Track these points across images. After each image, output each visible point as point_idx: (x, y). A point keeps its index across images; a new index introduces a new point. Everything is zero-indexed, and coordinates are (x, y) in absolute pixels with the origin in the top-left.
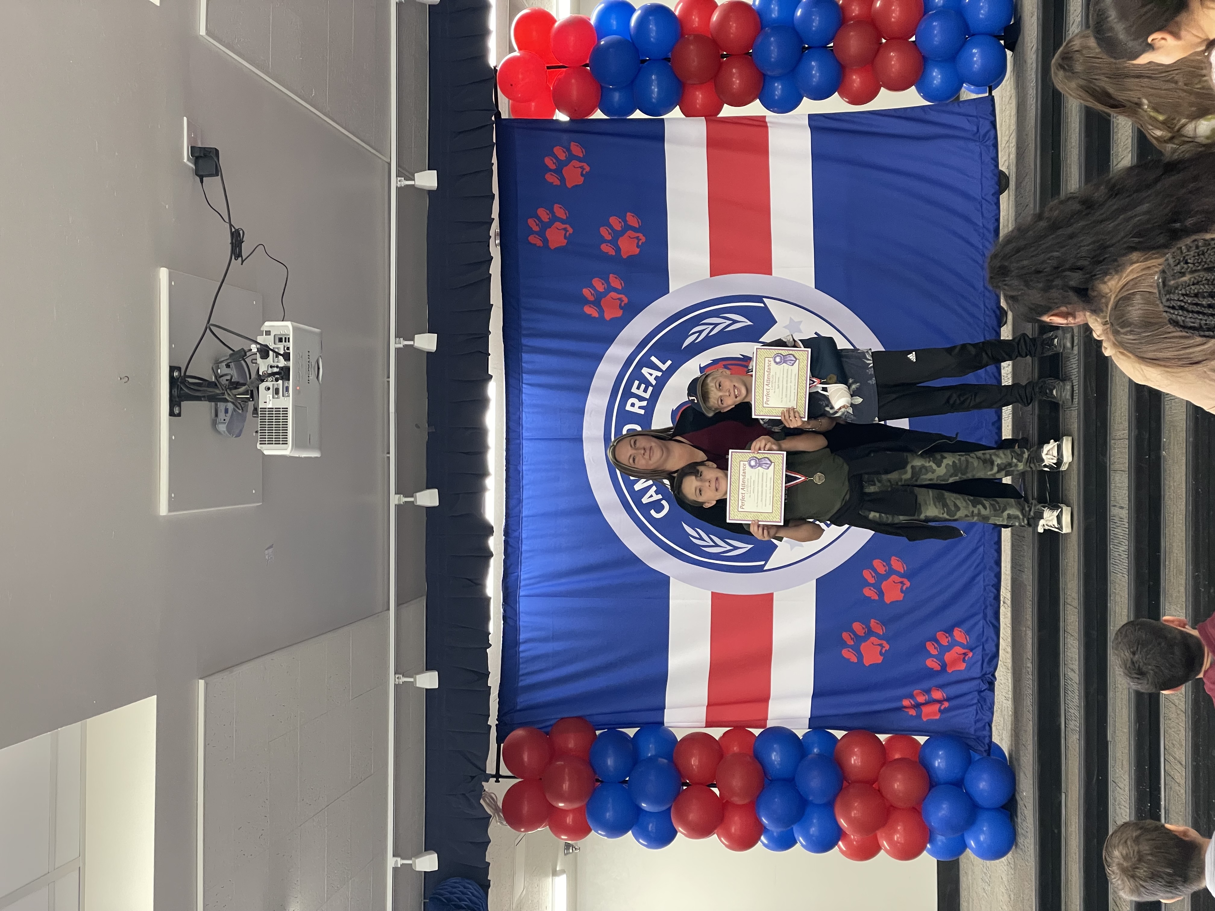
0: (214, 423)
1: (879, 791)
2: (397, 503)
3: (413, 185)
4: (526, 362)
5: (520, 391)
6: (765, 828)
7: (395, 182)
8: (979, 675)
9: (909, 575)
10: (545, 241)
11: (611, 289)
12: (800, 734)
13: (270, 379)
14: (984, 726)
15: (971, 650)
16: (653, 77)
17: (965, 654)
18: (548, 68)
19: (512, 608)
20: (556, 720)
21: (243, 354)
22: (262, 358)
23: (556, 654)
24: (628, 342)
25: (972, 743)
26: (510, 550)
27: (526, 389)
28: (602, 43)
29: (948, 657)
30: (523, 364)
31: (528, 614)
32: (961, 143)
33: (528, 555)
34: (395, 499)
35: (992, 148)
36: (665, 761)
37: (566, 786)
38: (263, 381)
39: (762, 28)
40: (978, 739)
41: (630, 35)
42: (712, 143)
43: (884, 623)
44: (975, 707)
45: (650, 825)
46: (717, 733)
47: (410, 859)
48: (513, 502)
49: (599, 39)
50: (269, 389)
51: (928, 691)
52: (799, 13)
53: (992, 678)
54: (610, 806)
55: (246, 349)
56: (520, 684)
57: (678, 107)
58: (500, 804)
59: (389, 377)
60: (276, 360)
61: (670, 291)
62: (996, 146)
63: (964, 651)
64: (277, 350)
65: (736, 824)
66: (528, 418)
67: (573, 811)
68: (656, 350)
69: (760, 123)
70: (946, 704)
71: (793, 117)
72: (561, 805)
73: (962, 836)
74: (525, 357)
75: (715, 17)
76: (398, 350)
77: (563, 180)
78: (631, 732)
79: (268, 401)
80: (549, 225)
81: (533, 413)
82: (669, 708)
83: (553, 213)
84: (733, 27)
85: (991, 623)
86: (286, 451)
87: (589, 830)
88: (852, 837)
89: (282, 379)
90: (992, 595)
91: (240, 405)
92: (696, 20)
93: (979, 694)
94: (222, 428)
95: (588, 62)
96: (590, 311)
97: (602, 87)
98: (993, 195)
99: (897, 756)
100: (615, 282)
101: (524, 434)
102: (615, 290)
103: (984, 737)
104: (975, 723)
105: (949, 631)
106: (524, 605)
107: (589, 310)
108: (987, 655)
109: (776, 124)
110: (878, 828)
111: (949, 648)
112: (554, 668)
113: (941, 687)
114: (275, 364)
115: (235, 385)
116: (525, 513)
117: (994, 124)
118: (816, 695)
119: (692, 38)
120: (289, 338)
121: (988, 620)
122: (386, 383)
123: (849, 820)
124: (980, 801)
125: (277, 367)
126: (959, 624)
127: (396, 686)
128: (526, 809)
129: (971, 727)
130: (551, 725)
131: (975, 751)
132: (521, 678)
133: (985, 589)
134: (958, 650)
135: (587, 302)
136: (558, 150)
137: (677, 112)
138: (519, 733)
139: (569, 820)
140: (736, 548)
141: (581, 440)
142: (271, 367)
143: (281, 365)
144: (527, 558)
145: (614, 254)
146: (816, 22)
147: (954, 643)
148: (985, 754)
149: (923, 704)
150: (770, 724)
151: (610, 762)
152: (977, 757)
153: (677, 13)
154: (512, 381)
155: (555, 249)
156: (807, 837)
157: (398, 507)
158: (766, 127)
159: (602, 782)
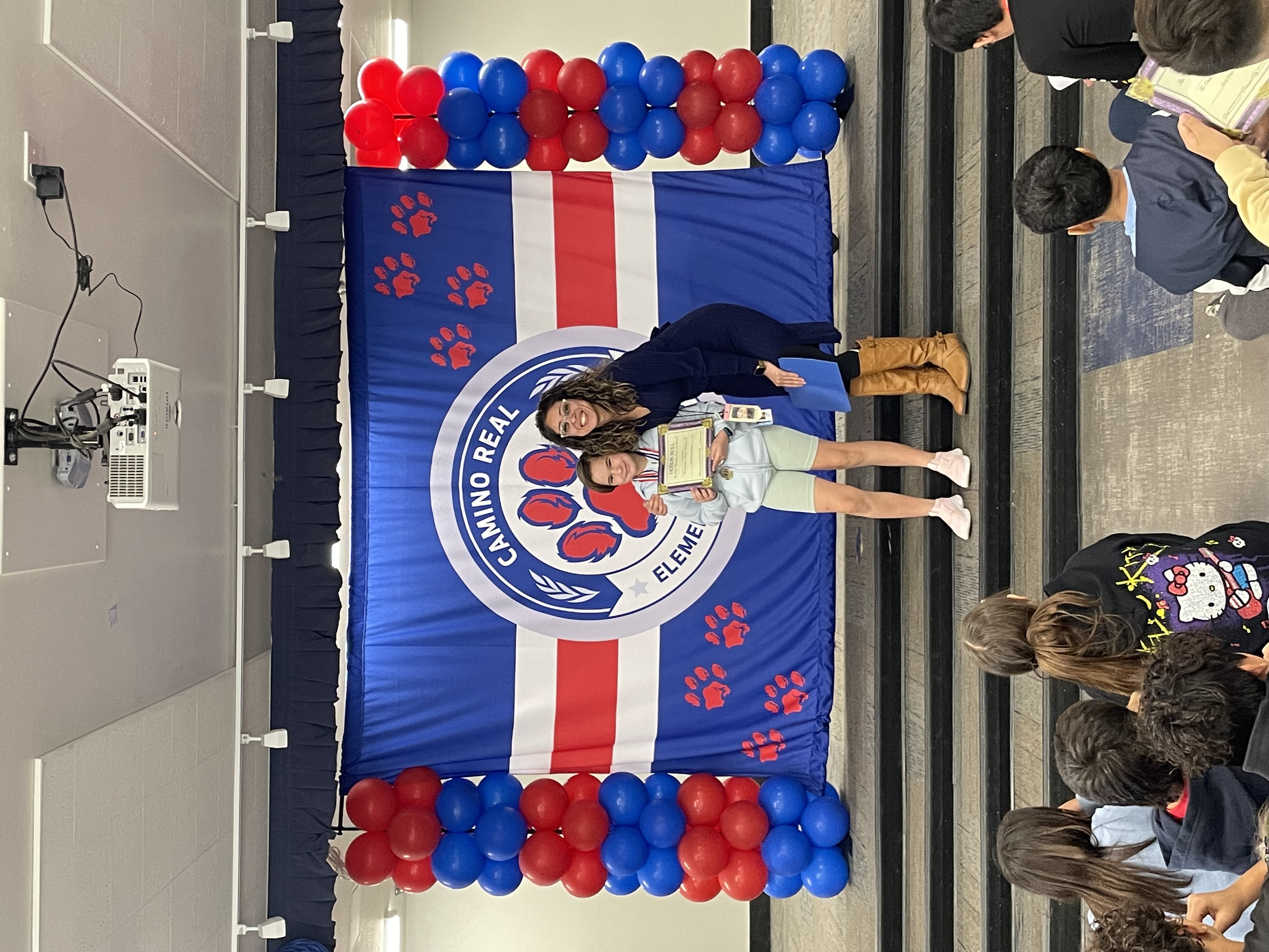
0: (55, 471)
1: (721, 833)
2: (245, 555)
3: (264, 226)
4: (372, 411)
5: (366, 439)
6: (610, 874)
7: (245, 222)
8: (815, 717)
9: (750, 620)
10: (393, 289)
11: (458, 338)
12: (643, 778)
13: (123, 423)
14: (820, 765)
15: (807, 692)
16: (501, 130)
17: (802, 697)
18: (396, 117)
19: (357, 657)
20: (401, 771)
21: (92, 395)
22: (114, 399)
23: (400, 703)
24: (475, 392)
25: (807, 784)
26: (355, 598)
27: (372, 437)
28: (450, 94)
29: (785, 700)
30: (370, 413)
31: (374, 663)
32: (797, 204)
33: (373, 604)
34: (243, 551)
35: (826, 210)
36: (510, 809)
37: (412, 837)
38: (115, 425)
39: (608, 87)
40: (814, 779)
41: (478, 87)
42: (559, 197)
43: (725, 667)
44: (810, 748)
45: (496, 874)
46: (562, 779)
47: (256, 926)
48: (359, 551)
49: (448, 90)
50: (121, 434)
51: (766, 734)
52: (644, 73)
53: (827, 719)
54: (455, 856)
55: (96, 389)
56: (366, 734)
57: (524, 161)
58: (343, 858)
59: (237, 424)
60: (130, 401)
61: (518, 342)
62: (829, 207)
63: (802, 693)
64: (131, 391)
65: (582, 870)
66: (373, 467)
67: (419, 862)
68: (504, 399)
69: (606, 178)
70: (783, 746)
71: (638, 174)
72: (406, 857)
73: (800, 875)
74: (371, 404)
75: (562, 74)
76: (247, 396)
77: (410, 229)
78: (476, 780)
79: (120, 448)
80: (396, 273)
81: (380, 462)
82: (515, 755)
83: (400, 262)
84: (580, 84)
85: (827, 666)
86: (142, 504)
87: (435, 881)
88: (694, 879)
89: (137, 422)
90: (827, 639)
91: (87, 452)
92: (542, 77)
93: (814, 736)
94: (64, 476)
95: (436, 113)
96: (438, 360)
97: (450, 138)
98: (827, 254)
99: (737, 798)
100: (464, 332)
101: (371, 483)
102: (463, 340)
103: (819, 777)
104: (811, 764)
105: (787, 674)
106: (369, 654)
107: (435, 359)
108: (822, 697)
109: (622, 181)
110: (719, 870)
111: (786, 691)
112: (399, 717)
113: (779, 729)
114: (129, 407)
115: (80, 430)
116: (371, 561)
117: (827, 187)
118: (660, 739)
119: (538, 92)
120: (145, 378)
121: (823, 663)
122: (234, 431)
123: (692, 864)
124: (818, 841)
125: (132, 409)
126: (796, 668)
127: (243, 746)
128: (370, 860)
129: (805, 768)
130: (396, 775)
131: (811, 791)
132: (366, 728)
133: (820, 634)
134: (796, 693)
135: (435, 351)
136: (405, 200)
137: (523, 166)
138: (362, 785)
139: (414, 871)
140: (582, 595)
141: (428, 488)
142: (125, 409)
143: (135, 407)
144: (373, 607)
145: (462, 304)
146: (660, 82)
147: (792, 686)
148: (820, 794)
149: (761, 746)
150: (614, 769)
151: (456, 812)
152: (812, 798)
153: (524, 68)
154: (359, 429)
155: (403, 297)
156: (651, 881)
157: (246, 559)
158: (612, 183)
159: (446, 832)
